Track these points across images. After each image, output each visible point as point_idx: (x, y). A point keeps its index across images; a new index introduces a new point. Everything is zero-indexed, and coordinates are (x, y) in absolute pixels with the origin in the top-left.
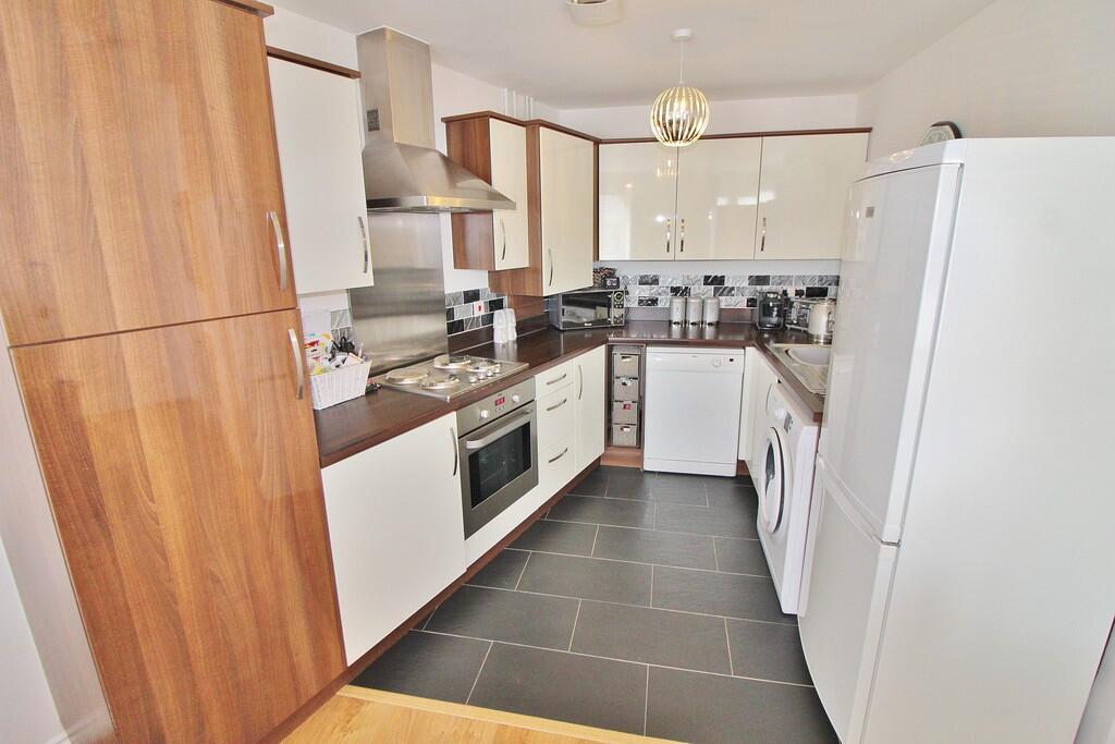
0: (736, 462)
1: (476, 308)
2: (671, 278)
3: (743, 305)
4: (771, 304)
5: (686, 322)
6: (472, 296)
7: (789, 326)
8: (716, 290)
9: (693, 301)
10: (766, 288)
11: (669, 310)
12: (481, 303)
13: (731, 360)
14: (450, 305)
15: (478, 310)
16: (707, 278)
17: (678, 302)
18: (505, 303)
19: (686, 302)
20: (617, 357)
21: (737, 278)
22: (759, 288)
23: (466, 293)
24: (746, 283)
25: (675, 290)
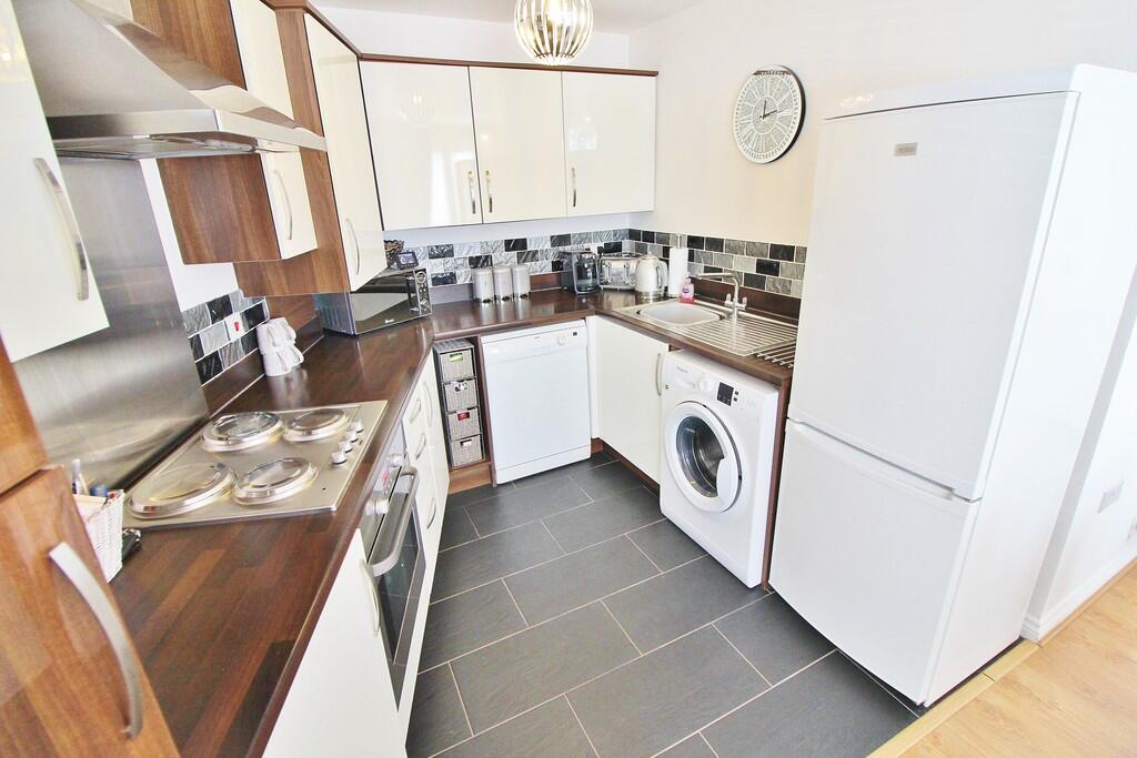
0: (590, 442)
1: (231, 328)
2: (468, 246)
3: (548, 270)
4: (586, 266)
5: (495, 299)
6: (221, 308)
7: (602, 287)
8: (519, 257)
9: (499, 271)
10: (567, 248)
11: (471, 287)
12: (236, 317)
13: (575, 334)
14: (191, 331)
15: (233, 328)
16: (508, 243)
17: (483, 276)
18: (266, 310)
19: (493, 274)
20: (442, 358)
21: (539, 240)
22: (561, 249)
23: (211, 304)
24: (548, 245)
25: (476, 262)
